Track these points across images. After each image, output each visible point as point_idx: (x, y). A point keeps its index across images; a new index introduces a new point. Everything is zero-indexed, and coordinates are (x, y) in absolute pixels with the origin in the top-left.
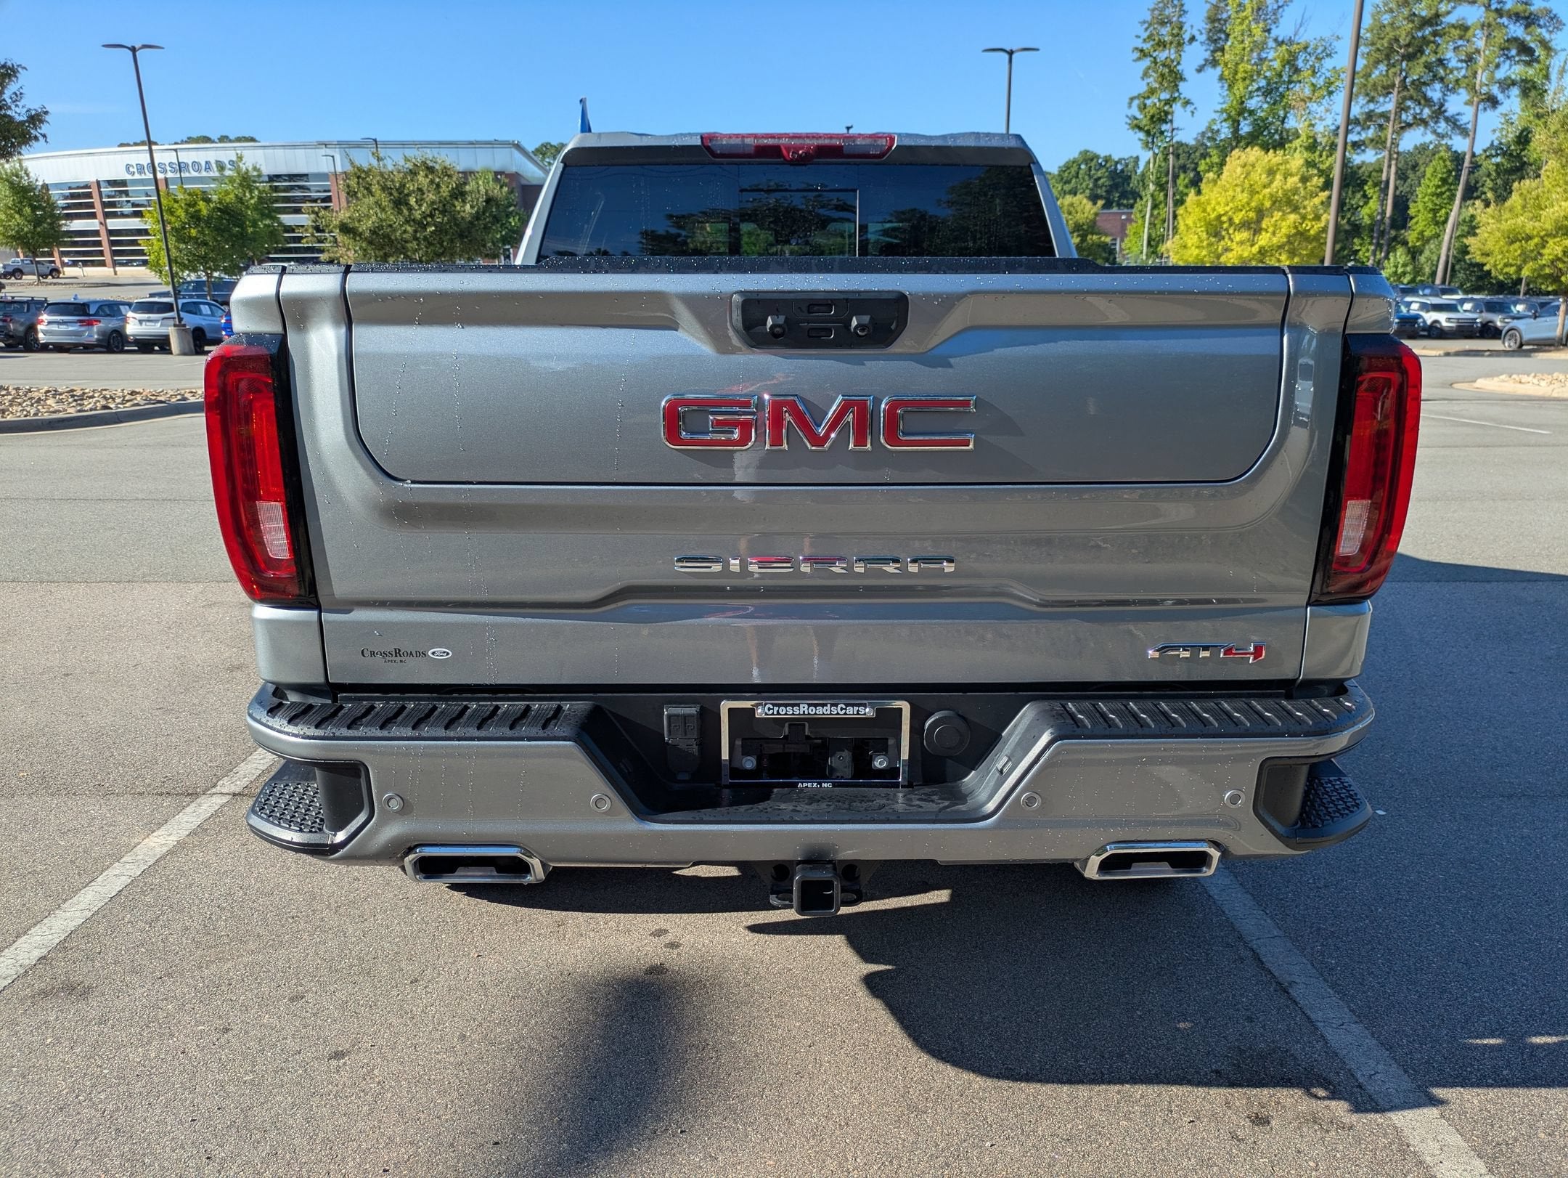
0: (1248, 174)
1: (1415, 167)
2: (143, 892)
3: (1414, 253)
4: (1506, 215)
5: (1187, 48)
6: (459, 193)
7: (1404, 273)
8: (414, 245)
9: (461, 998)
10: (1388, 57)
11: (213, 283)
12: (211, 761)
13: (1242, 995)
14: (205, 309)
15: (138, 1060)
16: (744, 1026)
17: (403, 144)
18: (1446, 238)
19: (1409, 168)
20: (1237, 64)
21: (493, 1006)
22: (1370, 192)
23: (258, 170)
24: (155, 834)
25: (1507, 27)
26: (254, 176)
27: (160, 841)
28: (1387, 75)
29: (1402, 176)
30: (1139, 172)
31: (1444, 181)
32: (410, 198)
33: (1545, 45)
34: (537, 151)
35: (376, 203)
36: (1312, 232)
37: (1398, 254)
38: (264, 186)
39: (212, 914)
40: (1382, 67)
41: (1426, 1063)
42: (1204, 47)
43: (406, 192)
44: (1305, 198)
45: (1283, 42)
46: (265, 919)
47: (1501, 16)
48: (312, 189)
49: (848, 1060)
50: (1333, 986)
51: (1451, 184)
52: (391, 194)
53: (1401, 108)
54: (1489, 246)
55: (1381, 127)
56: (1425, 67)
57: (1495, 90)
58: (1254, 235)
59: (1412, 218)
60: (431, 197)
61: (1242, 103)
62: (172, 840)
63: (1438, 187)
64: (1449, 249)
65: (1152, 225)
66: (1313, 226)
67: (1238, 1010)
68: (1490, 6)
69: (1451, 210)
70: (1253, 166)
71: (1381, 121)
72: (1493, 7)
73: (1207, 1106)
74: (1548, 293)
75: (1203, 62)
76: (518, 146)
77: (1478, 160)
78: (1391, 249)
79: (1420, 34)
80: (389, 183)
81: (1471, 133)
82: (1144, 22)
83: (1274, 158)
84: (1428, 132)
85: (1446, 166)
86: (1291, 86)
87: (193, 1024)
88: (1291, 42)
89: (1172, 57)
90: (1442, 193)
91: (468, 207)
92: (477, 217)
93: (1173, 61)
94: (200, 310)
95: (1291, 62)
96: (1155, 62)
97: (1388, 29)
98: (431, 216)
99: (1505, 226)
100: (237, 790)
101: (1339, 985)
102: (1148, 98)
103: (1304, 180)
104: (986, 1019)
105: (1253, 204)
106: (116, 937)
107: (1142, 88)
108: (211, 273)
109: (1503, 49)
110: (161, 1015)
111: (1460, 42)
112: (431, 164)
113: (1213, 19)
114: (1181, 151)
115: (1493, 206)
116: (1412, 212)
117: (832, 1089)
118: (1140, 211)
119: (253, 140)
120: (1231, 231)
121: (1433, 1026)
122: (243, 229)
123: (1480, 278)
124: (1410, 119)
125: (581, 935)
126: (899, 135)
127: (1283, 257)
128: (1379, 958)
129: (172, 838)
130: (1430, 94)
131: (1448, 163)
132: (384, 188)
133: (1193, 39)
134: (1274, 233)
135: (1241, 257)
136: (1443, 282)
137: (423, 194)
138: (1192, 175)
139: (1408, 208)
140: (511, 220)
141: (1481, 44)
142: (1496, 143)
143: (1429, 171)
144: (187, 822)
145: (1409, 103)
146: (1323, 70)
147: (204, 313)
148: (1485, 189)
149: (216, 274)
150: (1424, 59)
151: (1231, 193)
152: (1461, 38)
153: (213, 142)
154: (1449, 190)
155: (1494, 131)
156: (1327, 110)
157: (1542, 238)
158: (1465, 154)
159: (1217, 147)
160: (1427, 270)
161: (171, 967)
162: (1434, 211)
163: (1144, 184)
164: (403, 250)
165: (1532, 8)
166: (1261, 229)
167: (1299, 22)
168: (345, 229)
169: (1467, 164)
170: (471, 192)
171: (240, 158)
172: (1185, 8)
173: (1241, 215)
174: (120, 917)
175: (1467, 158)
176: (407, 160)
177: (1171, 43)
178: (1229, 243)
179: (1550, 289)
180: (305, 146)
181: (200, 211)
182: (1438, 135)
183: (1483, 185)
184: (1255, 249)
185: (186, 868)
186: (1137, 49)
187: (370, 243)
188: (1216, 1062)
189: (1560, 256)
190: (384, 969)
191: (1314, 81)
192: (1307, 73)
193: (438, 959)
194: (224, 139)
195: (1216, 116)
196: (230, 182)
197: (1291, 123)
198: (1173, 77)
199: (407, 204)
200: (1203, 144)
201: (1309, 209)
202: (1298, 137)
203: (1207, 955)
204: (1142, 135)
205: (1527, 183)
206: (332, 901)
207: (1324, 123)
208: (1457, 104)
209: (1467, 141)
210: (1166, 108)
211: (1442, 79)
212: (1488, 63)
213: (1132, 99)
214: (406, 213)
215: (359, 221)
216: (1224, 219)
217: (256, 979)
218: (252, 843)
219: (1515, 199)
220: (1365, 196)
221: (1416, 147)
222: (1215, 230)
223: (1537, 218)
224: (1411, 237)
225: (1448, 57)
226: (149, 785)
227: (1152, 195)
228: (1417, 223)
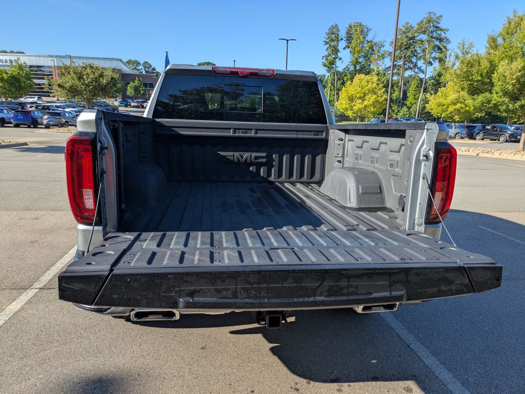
0: (361, 82)
1: (408, 82)
2: (10, 326)
3: (409, 108)
4: (437, 98)
5: (340, 42)
6: (101, 76)
7: (406, 114)
8: (85, 92)
9: (136, 360)
10: (400, 48)
11: (8, 102)
12: (29, 276)
13: (396, 348)
14: (5, 111)
15: (18, 389)
16: (237, 366)
17: (80, 58)
18: (419, 104)
19: (407, 82)
20: (355, 48)
21: (148, 363)
22: (395, 89)
23: (26, 64)
24: (12, 304)
25: (434, 42)
26: (24, 66)
27: (15, 306)
28: (400, 54)
29: (405, 84)
30: (325, 79)
31: (417, 86)
32: (84, 76)
33: (445, 47)
34: (127, 62)
35: (72, 77)
36: (380, 101)
37: (405, 108)
38: (28, 70)
39: (38, 333)
40: (399, 51)
41: (455, 368)
42: (345, 42)
43: (82, 74)
44: (378, 90)
45: (369, 42)
46: (59, 334)
47: (433, 38)
48: (46, 71)
49: (274, 376)
50: (423, 344)
51: (419, 88)
52: (77, 75)
53: (404, 64)
54: (432, 107)
55: (398, 69)
56: (411, 52)
57: (431, 60)
58: (363, 101)
59: (408, 97)
60: (92, 76)
61: (357, 59)
62: (19, 306)
63: (415, 88)
64: (419, 107)
65: (330, 96)
66: (380, 99)
67: (396, 353)
68: (429, 35)
69: (420, 95)
70: (362, 80)
71: (399, 67)
72: (430, 35)
73: (392, 386)
74: (449, 122)
75: (345, 46)
76: (121, 60)
77: (428, 80)
78: (402, 107)
79: (409, 42)
80: (76, 71)
81: (425, 73)
82: (327, 33)
83: (368, 77)
84: (413, 71)
85: (418, 82)
86: (372, 55)
87: (37, 375)
88: (371, 42)
89: (336, 44)
90: (417, 90)
91: (105, 80)
92: (108, 84)
93: (336, 46)
94: (3, 112)
95: (371, 48)
96: (330, 46)
97: (400, 40)
98: (92, 83)
99: (437, 101)
100: (41, 287)
101: (425, 344)
102: (329, 57)
103: (378, 85)
104: (317, 360)
105: (363, 92)
106: (2, 343)
107: (326, 53)
108: (7, 99)
109: (433, 48)
110: (24, 372)
111: (421, 45)
112: (92, 65)
113: (348, 33)
114: (338, 74)
115: (433, 95)
116: (408, 95)
117: (270, 387)
118: (326, 92)
119: (23, 53)
120: (356, 100)
121: (455, 356)
122: (20, 84)
123: (429, 116)
124: (407, 67)
125: (176, 336)
126: (276, 70)
127: (372, 108)
128: (435, 335)
129: (19, 305)
130: (412, 60)
131: (418, 81)
132: (74, 73)
133: (342, 39)
134: (369, 101)
135: (359, 108)
136: (418, 117)
137: (89, 75)
138: (342, 81)
139: (407, 94)
140: (118, 85)
141: (427, 46)
142: (432, 76)
143: (413, 83)
144: (24, 299)
145: (407, 62)
146: (381, 51)
147: (5, 112)
148: (429, 90)
149: (9, 99)
150: (411, 49)
151: (356, 88)
152: (421, 44)
153: (8, 53)
154: (419, 89)
155: (431, 72)
156: (383, 63)
157: (448, 105)
158: (423, 78)
159: (350, 73)
160: (413, 113)
161: (25, 354)
162: (415, 95)
163: (327, 83)
164: (81, 94)
165: (441, 36)
166: (365, 99)
167: (374, 36)
168: (60, 86)
169: (424, 82)
170: (106, 75)
171: (19, 59)
172: (339, 29)
173: (359, 95)
174: (2, 335)
175: (424, 80)
176: (83, 63)
177: (335, 40)
178: (355, 103)
179: (450, 121)
180: (43, 56)
181: (4, 77)
182: (415, 72)
183: (428, 88)
184: (363, 105)
185: (26, 316)
186: (324, 41)
187: (69, 91)
188: (392, 371)
189: (453, 111)
190: (106, 351)
191: (379, 54)
192: (376, 52)
193: (126, 347)
194: (12, 52)
195: (349, 63)
196: (15, 67)
197: (372, 67)
198: (335, 50)
199: (83, 78)
200: (345, 72)
201: (379, 94)
202: (374, 71)
203: (383, 335)
204: (326, 68)
205: (443, 89)
206: (83, 327)
207: (382, 67)
208: (420, 63)
209: (424, 75)
210: (334, 60)
211: (416, 56)
212: (429, 52)
213: (323, 57)
214: (82, 81)
215: (65, 83)
216: (354, 96)
217: (59, 357)
218: (50, 306)
219: (439, 93)
220: (394, 90)
221: (409, 76)
222: (351, 99)
223: (446, 99)
224: (408, 103)
225: (417, 49)
226: (7, 286)
227: (330, 87)
228: (409, 99)
